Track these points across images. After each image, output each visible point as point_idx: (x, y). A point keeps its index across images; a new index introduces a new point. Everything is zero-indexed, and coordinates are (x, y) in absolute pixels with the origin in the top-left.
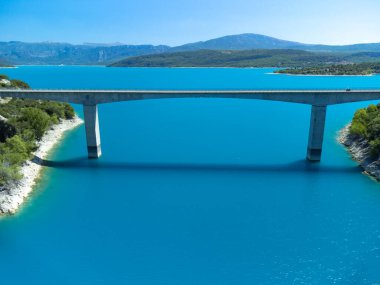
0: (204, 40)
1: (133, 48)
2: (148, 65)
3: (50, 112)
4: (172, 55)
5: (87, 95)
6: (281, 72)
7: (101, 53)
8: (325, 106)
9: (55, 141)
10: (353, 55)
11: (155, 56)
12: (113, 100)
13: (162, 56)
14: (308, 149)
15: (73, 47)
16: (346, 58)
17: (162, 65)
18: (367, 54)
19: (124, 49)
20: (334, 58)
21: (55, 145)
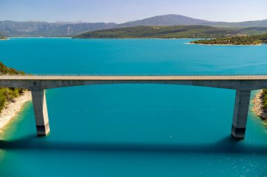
0: (141, 19)
1: (91, 24)
2: (101, 37)
4: (118, 30)
5: (35, 82)
6: (196, 42)
7: (69, 28)
8: (249, 91)
9: (14, 115)
10: (245, 29)
11: (106, 30)
12: (58, 86)
13: (111, 30)
14: (233, 127)
15: (49, 25)
16: (240, 31)
17: (111, 37)
18: (254, 28)
19: (84, 25)
20: (232, 32)
21: (12, 119)
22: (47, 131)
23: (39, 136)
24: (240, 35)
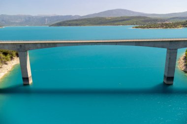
0: (97, 13)
1: (62, 16)
2: (70, 25)
3: (5, 54)
4: (82, 20)
5: (21, 45)
6: (136, 27)
7: (46, 19)
8: (177, 49)
9: (6, 72)
10: (171, 18)
11: (73, 20)
12: (38, 48)
13: (76, 20)
14: (165, 76)
15: (33, 17)
16: (167, 20)
17: (77, 25)
18: (177, 18)
19: (58, 17)
22: (31, 81)
23: (25, 85)
24: (167, 22)
